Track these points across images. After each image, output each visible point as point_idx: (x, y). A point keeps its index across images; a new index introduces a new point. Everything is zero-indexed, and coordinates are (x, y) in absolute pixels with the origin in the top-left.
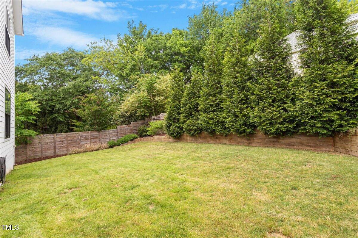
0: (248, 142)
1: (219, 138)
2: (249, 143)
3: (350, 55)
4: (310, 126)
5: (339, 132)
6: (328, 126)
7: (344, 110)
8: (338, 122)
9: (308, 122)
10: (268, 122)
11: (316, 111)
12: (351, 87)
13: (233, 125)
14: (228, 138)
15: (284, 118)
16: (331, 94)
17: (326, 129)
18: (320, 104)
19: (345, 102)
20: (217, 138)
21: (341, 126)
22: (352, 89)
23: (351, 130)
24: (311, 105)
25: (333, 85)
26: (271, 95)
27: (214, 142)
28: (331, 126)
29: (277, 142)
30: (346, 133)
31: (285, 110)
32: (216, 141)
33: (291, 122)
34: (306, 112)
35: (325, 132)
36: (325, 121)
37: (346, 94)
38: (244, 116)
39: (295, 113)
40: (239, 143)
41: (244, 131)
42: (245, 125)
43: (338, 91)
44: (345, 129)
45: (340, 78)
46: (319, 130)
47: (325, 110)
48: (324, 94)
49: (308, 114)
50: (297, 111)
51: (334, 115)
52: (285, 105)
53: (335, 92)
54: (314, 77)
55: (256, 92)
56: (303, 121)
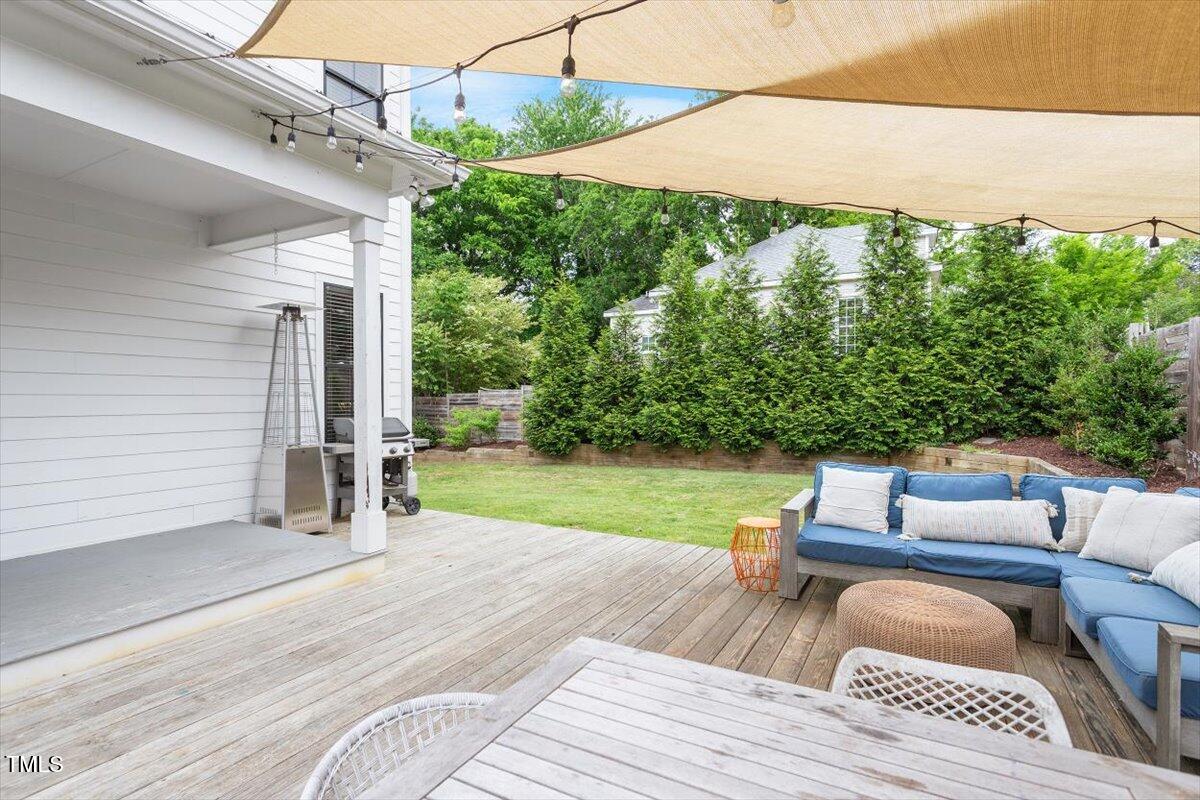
0: (746, 465)
1: (680, 457)
2: (748, 468)
3: (929, 338)
4: (867, 439)
5: (902, 448)
6: (890, 440)
7: (914, 417)
8: (904, 436)
9: (864, 433)
10: (801, 429)
11: (880, 417)
12: (926, 386)
13: (728, 431)
14: (701, 458)
15: (826, 425)
16: (902, 394)
17: (887, 444)
18: (886, 406)
19: (917, 407)
20: (673, 457)
21: (906, 441)
22: (927, 390)
23: (917, 447)
24: (874, 408)
25: (905, 380)
26: (808, 382)
27: (667, 465)
28: (893, 441)
29: (802, 465)
30: (911, 451)
31: (829, 410)
32: (672, 463)
33: (837, 431)
34: (864, 418)
35: (885, 448)
36: (888, 432)
37: (921, 396)
38: (753, 415)
39: (847, 418)
40: (727, 467)
41: (749, 442)
42: (751, 431)
43: (911, 391)
44: (910, 445)
45: (916, 372)
46: (877, 446)
47: (892, 417)
48: (895, 393)
49: (867, 420)
50: (849, 415)
51: (901, 426)
52: (831, 403)
53: (906, 391)
54: (883, 364)
55: (781, 372)
56: (858, 431)
